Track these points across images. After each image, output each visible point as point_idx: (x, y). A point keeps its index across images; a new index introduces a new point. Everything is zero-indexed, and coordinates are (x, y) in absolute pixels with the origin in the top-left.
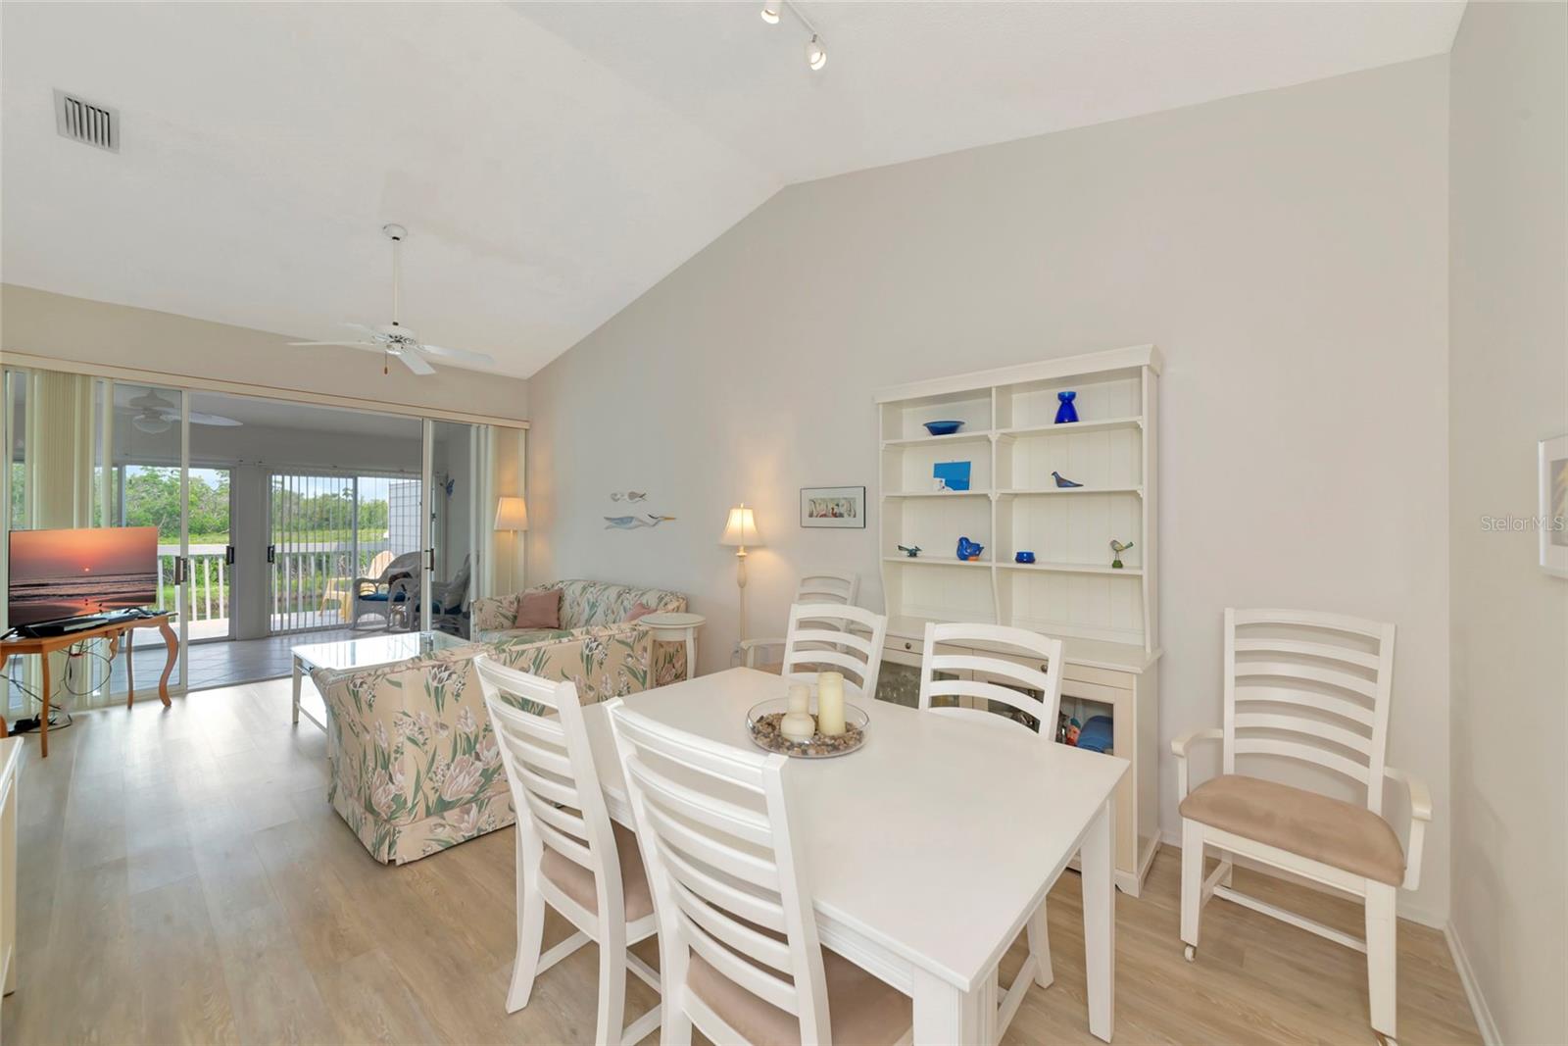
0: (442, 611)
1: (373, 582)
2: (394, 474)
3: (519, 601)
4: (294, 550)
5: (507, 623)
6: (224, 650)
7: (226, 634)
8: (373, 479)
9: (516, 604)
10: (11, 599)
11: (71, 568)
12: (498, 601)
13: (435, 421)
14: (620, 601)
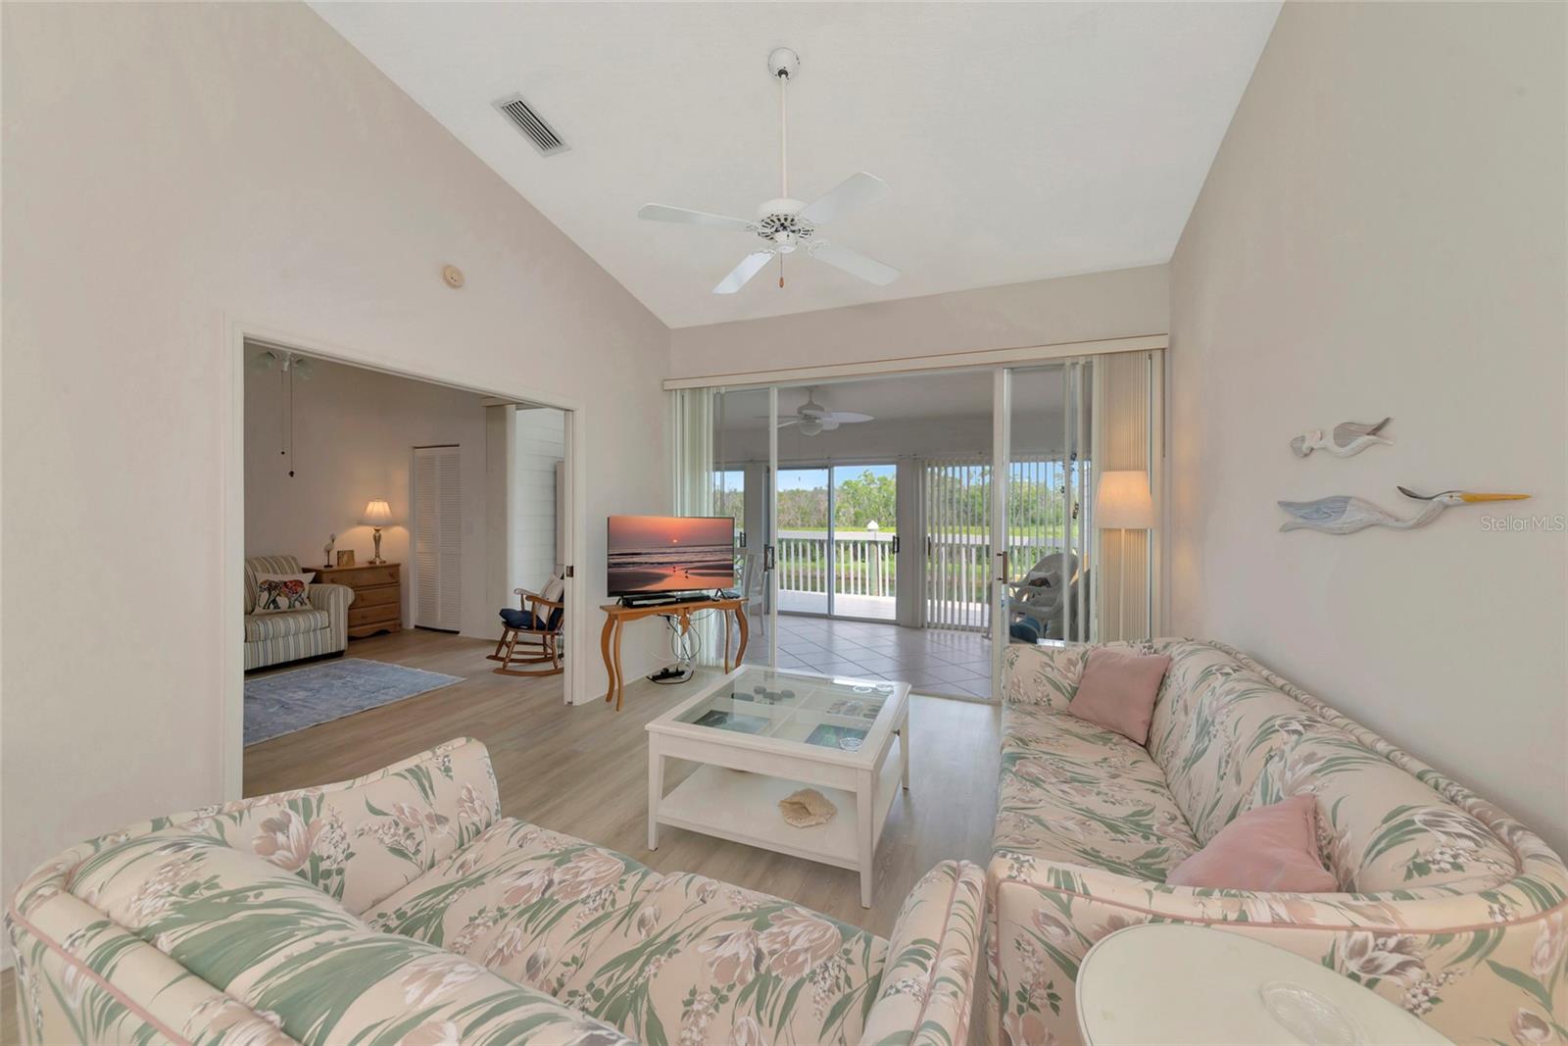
3: (1086, 663)
4: (950, 541)
7: (894, 617)
9: (1080, 666)
11: (661, 540)
12: (1047, 655)
13: (1012, 369)
14: (1262, 748)
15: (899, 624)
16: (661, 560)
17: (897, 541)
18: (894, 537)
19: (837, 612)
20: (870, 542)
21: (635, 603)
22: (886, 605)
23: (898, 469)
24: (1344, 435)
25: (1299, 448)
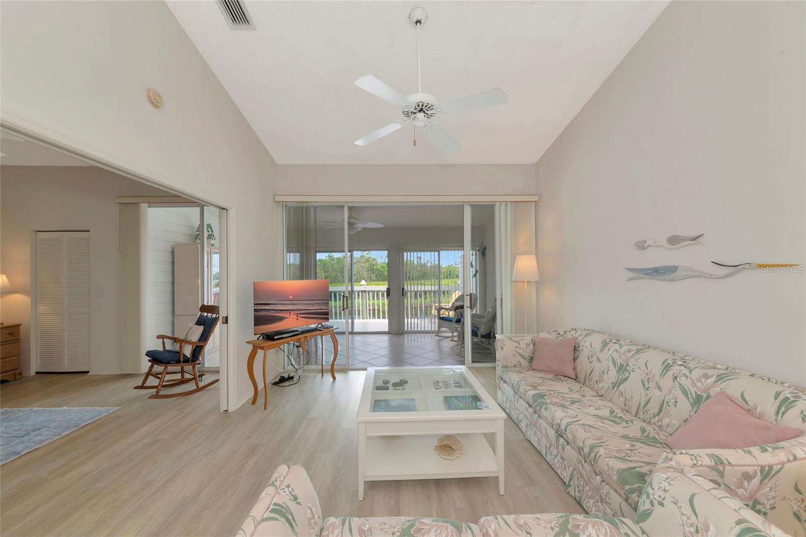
0: (479, 336)
1: (446, 309)
3: (534, 344)
4: (416, 289)
6: (386, 338)
7: (387, 329)
9: (531, 346)
10: (256, 310)
11: (282, 296)
12: (516, 342)
13: (471, 205)
14: (670, 375)
15: (390, 333)
16: (282, 308)
17: (388, 290)
18: (387, 288)
19: (356, 330)
20: (362, 291)
21: (276, 337)
22: (383, 324)
23: (388, 253)
24: (674, 240)
25: (641, 246)
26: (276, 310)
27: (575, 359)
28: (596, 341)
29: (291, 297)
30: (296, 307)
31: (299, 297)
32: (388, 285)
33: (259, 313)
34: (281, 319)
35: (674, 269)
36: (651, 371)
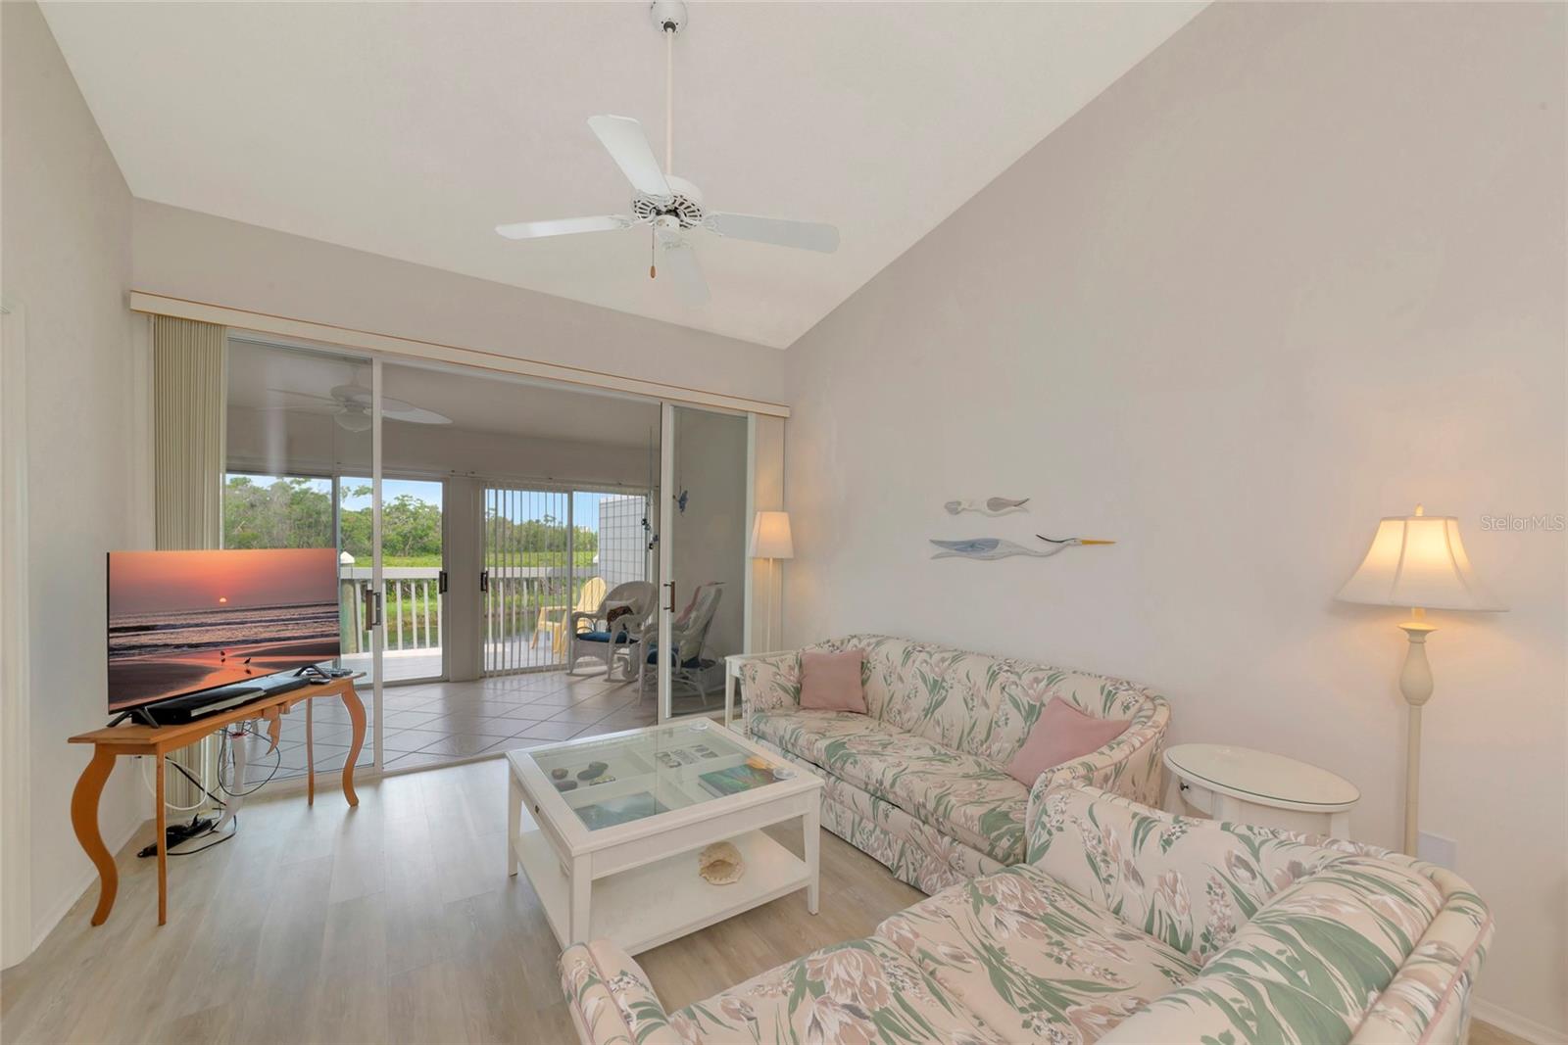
1: (590, 617)
2: (611, 488)
3: (801, 666)
4: (508, 575)
5: (788, 700)
6: (436, 692)
7: (438, 672)
8: (590, 494)
9: (796, 670)
11: (196, 599)
12: (774, 665)
13: (675, 407)
14: (997, 685)
15: (447, 681)
16: (195, 639)
17: (444, 576)
18: (441, 573)
21: (194, 713)
22: (428, 658)
23: (445, 486)
24: (996, 504)
25: (954, 508)
26: (178, 646)
27: (863, 683)
28: (894, 651)
29: (223, 600)
30: (240, 633)
31: (249, 600)
32: (443, 566)
33: (120, 661)
34: (197, 673)
35: (993, 544)
36: (975, 684)
